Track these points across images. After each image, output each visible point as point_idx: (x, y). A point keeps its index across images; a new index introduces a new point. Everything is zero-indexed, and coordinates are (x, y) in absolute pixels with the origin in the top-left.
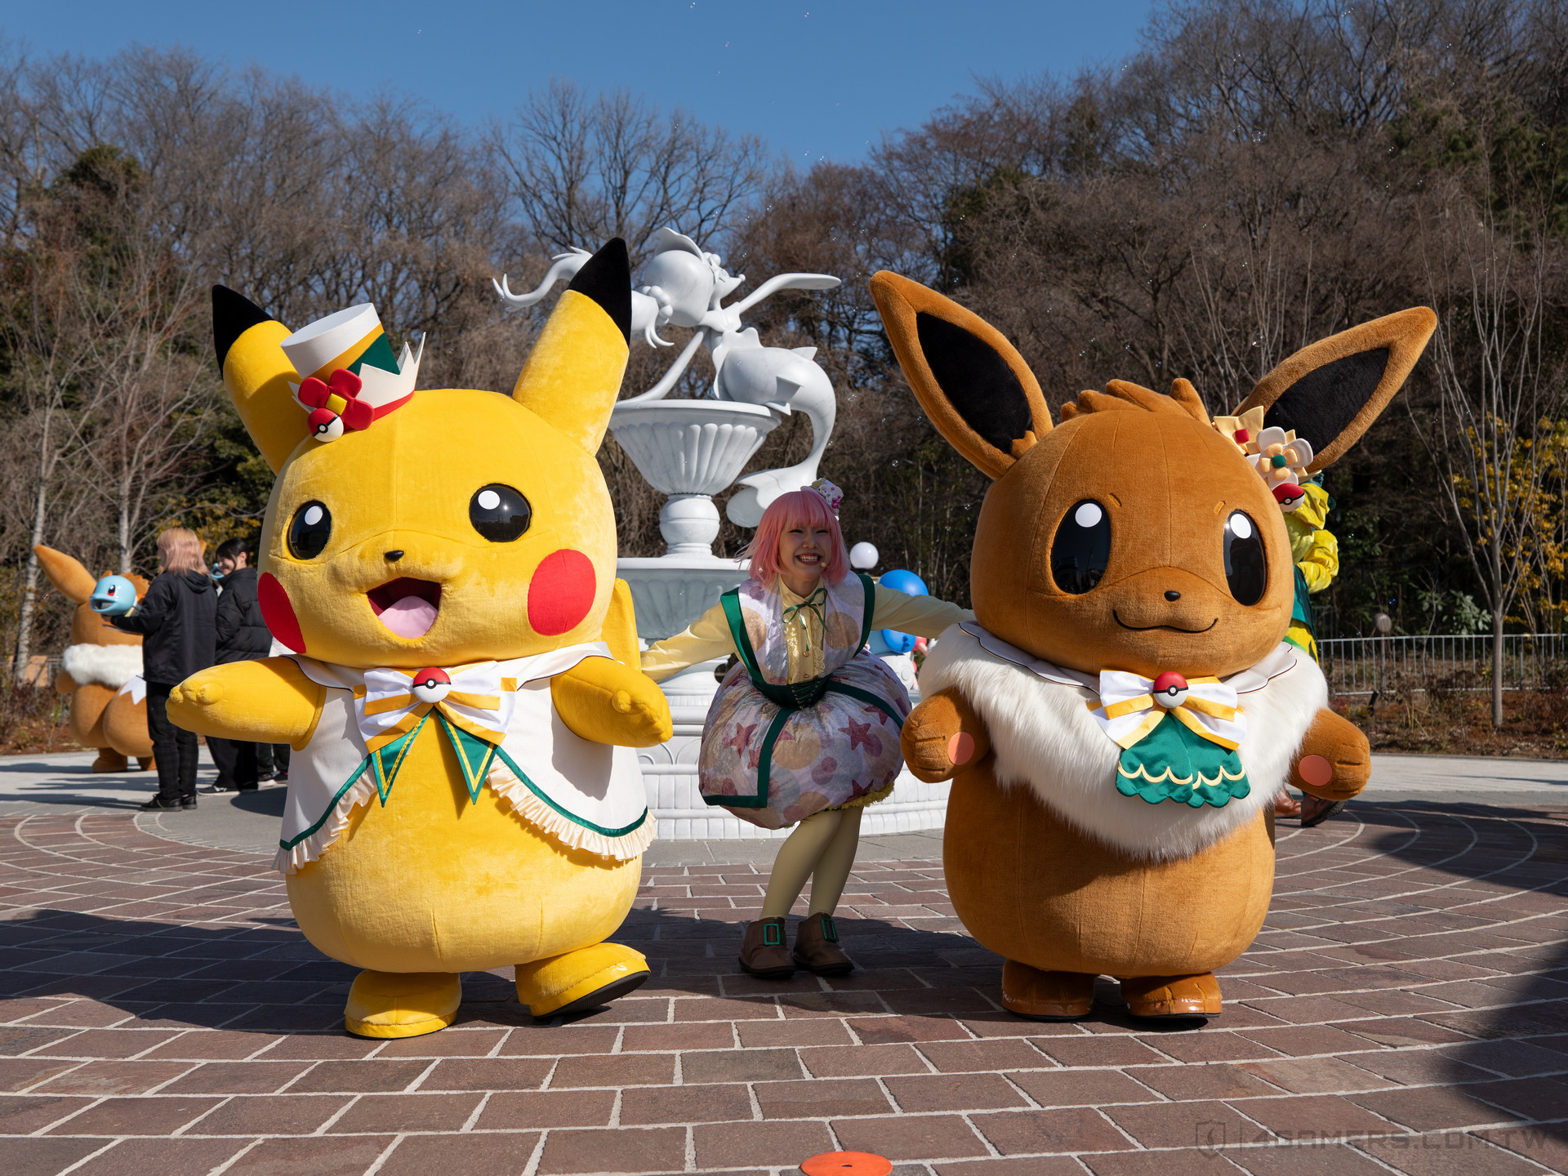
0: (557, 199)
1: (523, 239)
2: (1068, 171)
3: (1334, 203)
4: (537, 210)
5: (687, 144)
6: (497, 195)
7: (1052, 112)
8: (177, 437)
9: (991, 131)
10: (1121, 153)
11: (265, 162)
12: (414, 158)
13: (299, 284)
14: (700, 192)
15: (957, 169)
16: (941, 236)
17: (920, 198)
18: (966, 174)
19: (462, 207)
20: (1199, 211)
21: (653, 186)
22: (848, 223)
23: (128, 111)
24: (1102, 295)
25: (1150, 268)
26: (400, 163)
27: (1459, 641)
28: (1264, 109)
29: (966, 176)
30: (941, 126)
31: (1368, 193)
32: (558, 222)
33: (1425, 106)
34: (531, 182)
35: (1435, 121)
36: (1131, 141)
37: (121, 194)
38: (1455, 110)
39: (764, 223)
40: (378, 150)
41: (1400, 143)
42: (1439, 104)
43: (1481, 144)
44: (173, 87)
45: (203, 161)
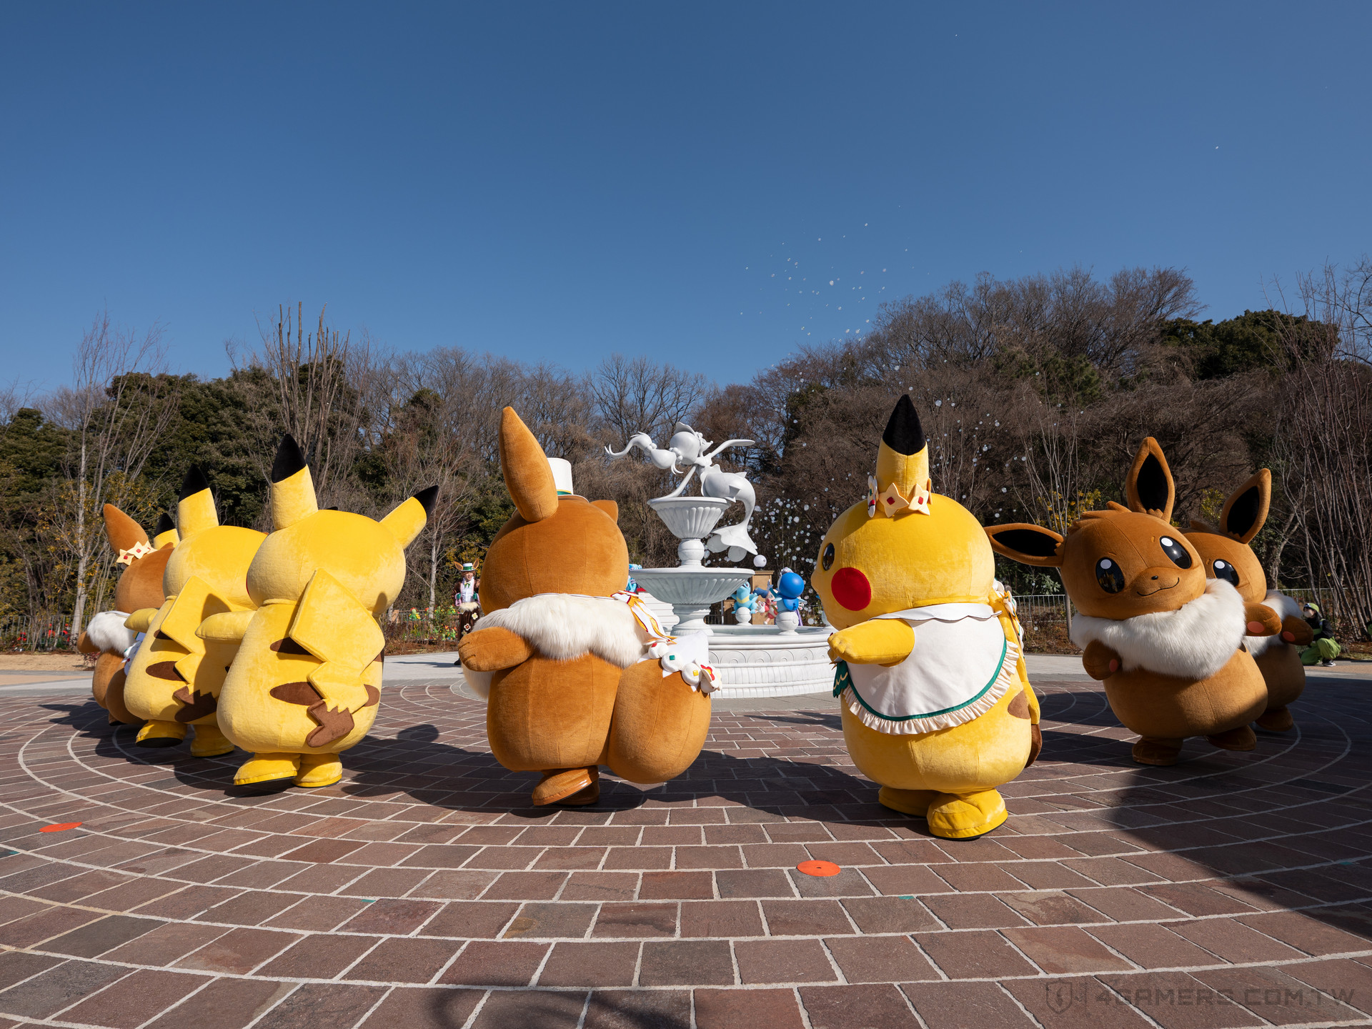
0: (615, 404)
1: (600, 423)
2: (843, 385)
5: (671, 378)
6: (589, 403)
7: (834, 359)
8: (457, 513)
9: (806, 368)
10: (867, 375)
12: (554, 389)
14: (677, 399)
15: (792, 386)
16: (785, 415)
17: (776, 398)
18: (796, 387)
19: (574, 409)
21: (656, 397)
22: (744, 410)
23: (435, 374)
24: (864, 440)
26: (548, 392)
27: (1046, 598)
28: (932, 355)
30: (784, 367)
31: (985, 390)
33: (1009, 350)
34: (603, 398)
35: (1014, 357)
36: (870, 371)
37: (432, 409)
38: (1023, 351)
39: (706, 412)
41: (998, 367)
42: (1015, 349)
43: (1037, 366)
44: (454, 363)
45: (467, 394)
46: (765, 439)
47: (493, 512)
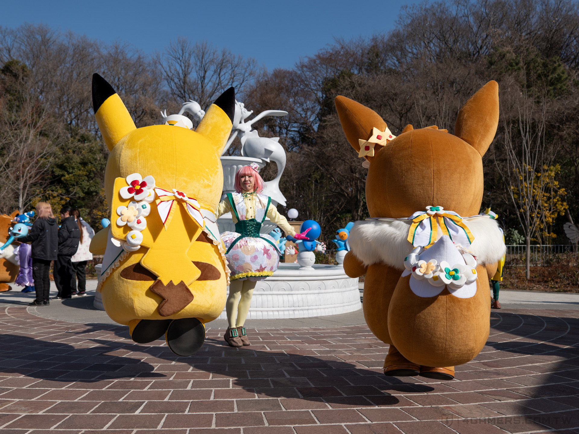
0: (180, 81)
1: (167, 95)
2: (368, 72)
3: (467, 85)
4: (172, 85)
5: (228, 61)
6: (158, 79)
7: (362, 51)
8: (40, 167)
9: (340, 57)
10: (388, 66)
11: (73, 66)
12: (127, 66)
13: (85, 111)
14: (232, 79)
15: (327, 71)
16: (321, 96)
17: (313, 82)
18: (330, 73)
19: (145, 84)
20: (418, 88)
21: (215, 76)
22: (287, 91)
23: (23, 47)
25: (399, 108)
26: (122, 67)
27: (513, 247)
28: (441, 50)
29: (331, 74)
30: (321, 56)
32: (180, 89)
33: (500, 50)
34: (170, 75)
35: (504, 56)
36: (391, 62)
37: (20, 78)
38: (512, 51)
39: (256, 90)
40: (114, 63)
41: (491, 63)
42: (506, 49)
43: (521, 64)
44: (40, 39)
45: (50, 66)
46: (303, 115)
47: (73, 168)
